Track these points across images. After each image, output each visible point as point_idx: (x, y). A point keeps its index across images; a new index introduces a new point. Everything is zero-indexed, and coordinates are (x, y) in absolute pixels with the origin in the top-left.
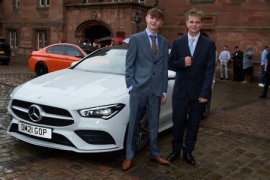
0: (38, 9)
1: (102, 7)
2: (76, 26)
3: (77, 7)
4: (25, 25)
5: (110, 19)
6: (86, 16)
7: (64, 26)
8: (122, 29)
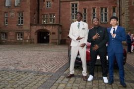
0: (17, 25)
1: (46, 25)
2: (35, 31)
3: (35, 25)
4: (11, 31)
5: (49, 29)
6: (39, 28)
7: (30, 31)
8: (54, 31)
